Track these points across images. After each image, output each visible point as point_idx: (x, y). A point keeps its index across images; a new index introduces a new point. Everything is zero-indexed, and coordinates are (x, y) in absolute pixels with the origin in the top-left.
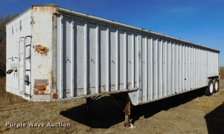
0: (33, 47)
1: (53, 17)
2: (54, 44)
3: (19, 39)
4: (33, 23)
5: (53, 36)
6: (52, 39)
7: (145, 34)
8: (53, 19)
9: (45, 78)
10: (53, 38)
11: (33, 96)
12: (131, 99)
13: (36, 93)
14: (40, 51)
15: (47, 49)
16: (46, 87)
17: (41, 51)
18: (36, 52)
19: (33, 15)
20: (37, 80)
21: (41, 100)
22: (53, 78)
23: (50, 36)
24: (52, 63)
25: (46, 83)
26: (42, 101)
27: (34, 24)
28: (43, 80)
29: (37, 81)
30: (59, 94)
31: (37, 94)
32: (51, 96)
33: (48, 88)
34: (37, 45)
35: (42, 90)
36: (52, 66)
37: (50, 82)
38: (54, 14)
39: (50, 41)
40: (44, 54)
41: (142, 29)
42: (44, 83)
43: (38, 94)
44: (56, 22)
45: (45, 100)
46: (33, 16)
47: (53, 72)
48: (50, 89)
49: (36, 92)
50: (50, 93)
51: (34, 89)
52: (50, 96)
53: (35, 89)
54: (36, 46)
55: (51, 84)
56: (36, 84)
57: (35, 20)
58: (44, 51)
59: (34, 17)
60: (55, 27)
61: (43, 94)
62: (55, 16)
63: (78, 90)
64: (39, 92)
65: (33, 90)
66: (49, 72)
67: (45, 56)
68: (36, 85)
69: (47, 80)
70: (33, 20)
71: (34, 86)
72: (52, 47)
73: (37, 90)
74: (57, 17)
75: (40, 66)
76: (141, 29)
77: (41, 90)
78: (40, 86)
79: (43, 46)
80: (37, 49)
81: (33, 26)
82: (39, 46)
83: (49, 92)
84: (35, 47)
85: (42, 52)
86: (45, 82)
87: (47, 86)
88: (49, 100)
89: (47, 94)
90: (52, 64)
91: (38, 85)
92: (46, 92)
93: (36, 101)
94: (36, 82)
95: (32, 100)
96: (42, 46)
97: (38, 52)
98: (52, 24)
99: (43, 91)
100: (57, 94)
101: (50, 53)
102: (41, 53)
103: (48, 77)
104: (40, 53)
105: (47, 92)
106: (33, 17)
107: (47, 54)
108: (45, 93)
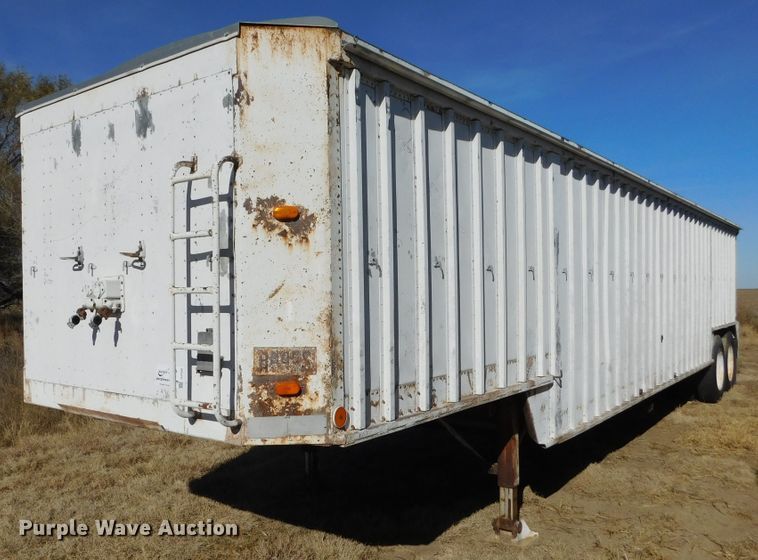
0: (247, 205)
1: (329, 77)
2: (334, 192)
3: (172, 173)
4: (244, 102)
5: (330, 158)
6: (329, 174)
7: (570, 159)
8: (328, 85)
9: (302, 342)
10: (330, 168)
11: (249, 424)
12: (535, 421)
13: (262, 409)
14: (276, 222)
15: (309, 214)
16: (306, 379)
17: (281, 224)
18: (260, 227)
19: (241, 63)
20: (265, 353)
21: (284, 438)
22: (333, 343)
23: (319, 160)
24: (329, 276)
25: (308, 362)
26: (287, 442)
27: (248, 103)
28: (294, 353)
29: (264, 357)
30: (353, 409)
31: (264, 415)
32: (329, 419)
33: (316, 383)
34: (264, 197)
35: (289, 396)
36: (329, 289)
37: (323, 358)
38: (332, 62)
39: (321, 183)
40: (294, 240)
41: (563, 138)
42: (298, 362)
43: (271, 414)
44: (338, 97)
45: (303, 436)
46: (242, 69)
47: (333, 315)
48: (322, 392)
49: (260, 403)
50: (323, 410)
51: (253, 390)
52: (322, 419)
53: (257, 389)
54: (258, 205)
55: (330, 369)
56: (260, 370)
57: (251, 87)
58: (293, 222)
59: (246, 76)
60: (335, 122)
61: (294, 411)
62: (334, 73)
63: (403, 389)
64: (276, 402)
65: (250, 396)
66: (318, 314)
67: (297, 248)
68: (263, 373)
69: (308, 352)
70: (241, 87)
71: (251, 379)
72: (327, 207)
73: (265, 395)
74: (339, 75)
75: (276, 291)
76: (559, 138)
77: (284, 396)
78: (281, 379)
79: (289, 203)
80: (261, 217)
81: (242, 112)
82: (274, 201)
83: (320, 403)
84: (254, 206)
85: (287, 228)
86: (303, 359)
87: (311, 377)
88: (319, 436)
89: (309, 412)
90: (329, 282)
91: (270, 373)
92: (305, 403)
93: (262, 444)
94: (261, 360)
95: (246, 439)
96: (283, 201)
97: (270, 227)
98: (326, 107)
99: (293, 400)
100: (346, 409)
101: (320, 234)
102: (284, 234)
103: (315, 339)
104: (277, 231)
105: (308, 401)
106: (242, 75)
107: (310, 237)
108: (300, 409)
